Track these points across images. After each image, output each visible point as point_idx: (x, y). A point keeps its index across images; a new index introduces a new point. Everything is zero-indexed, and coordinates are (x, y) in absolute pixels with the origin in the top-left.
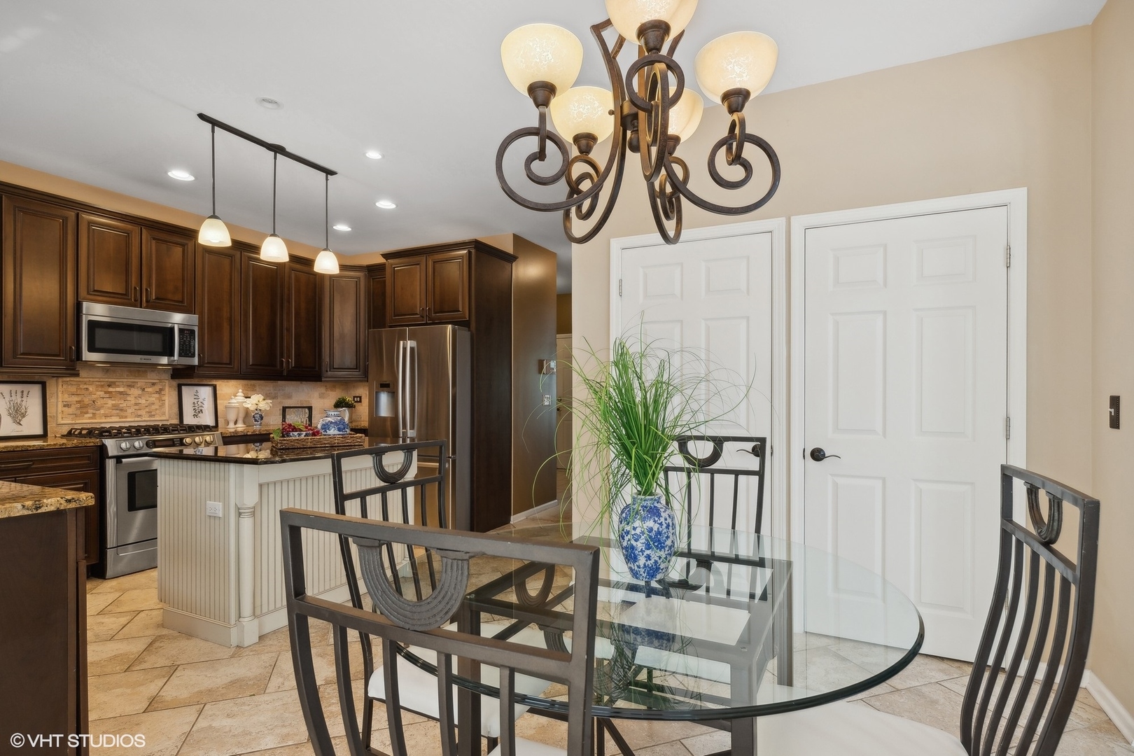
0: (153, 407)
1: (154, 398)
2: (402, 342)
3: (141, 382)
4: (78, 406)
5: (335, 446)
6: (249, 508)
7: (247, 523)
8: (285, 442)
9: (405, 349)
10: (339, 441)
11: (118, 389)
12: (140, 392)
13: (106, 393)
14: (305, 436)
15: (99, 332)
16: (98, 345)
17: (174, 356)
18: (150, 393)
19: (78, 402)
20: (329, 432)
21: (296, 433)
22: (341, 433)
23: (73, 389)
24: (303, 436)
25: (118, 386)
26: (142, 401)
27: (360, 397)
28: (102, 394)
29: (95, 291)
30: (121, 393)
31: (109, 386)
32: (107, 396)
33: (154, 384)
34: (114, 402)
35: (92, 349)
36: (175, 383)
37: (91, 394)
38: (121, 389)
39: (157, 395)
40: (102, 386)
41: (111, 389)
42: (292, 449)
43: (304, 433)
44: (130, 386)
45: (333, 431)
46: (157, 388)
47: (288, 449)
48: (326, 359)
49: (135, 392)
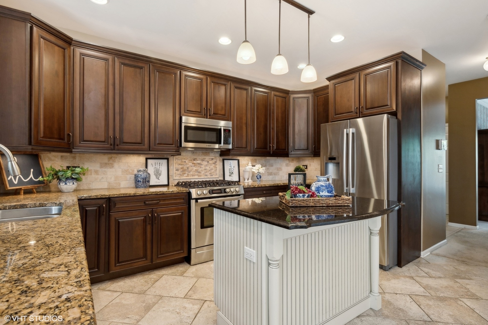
0: (213, 171)
1: (212, 166)
2: (345, 130)
3: (207, 158)
4: (182, 170)
5: (330, 206)
6: (277, 261)
7: (275, 273)
8: (294, 201)
9: (347, 134)
10: (333, 202)
11: (198, 162)
12: (207, 163)
13: (193, 163)
14: (307, 197)
15: (189, 132)
16: (189, 139)
17: (221, 144)
18: (211, 164)
19: (182, 168)
20: (321, 194)
21: (301, 195)
23: (179, 162)
24: (306, 197)
25: (198, 160)
26: (208, 168)
27: (307, 166)
28: (191, 164)
29: (188, 111)
30: (199, 164)
31: (194, 160)
32: (193, 165)
33: (212, 159)
34: (196, 168)
35: (186, 141)
36: (221, 158)
37: (186, 164)
38: (199, 162)
39: (214, 165)
40: (191, 160)
41: (195, 162)
42: (299, 207)
43: (307, 195)
44: (203, 160)
45: (325, 193)
46: (214, 161)
47: (297, 207)
48: (291, 144)
49: (205, 163)
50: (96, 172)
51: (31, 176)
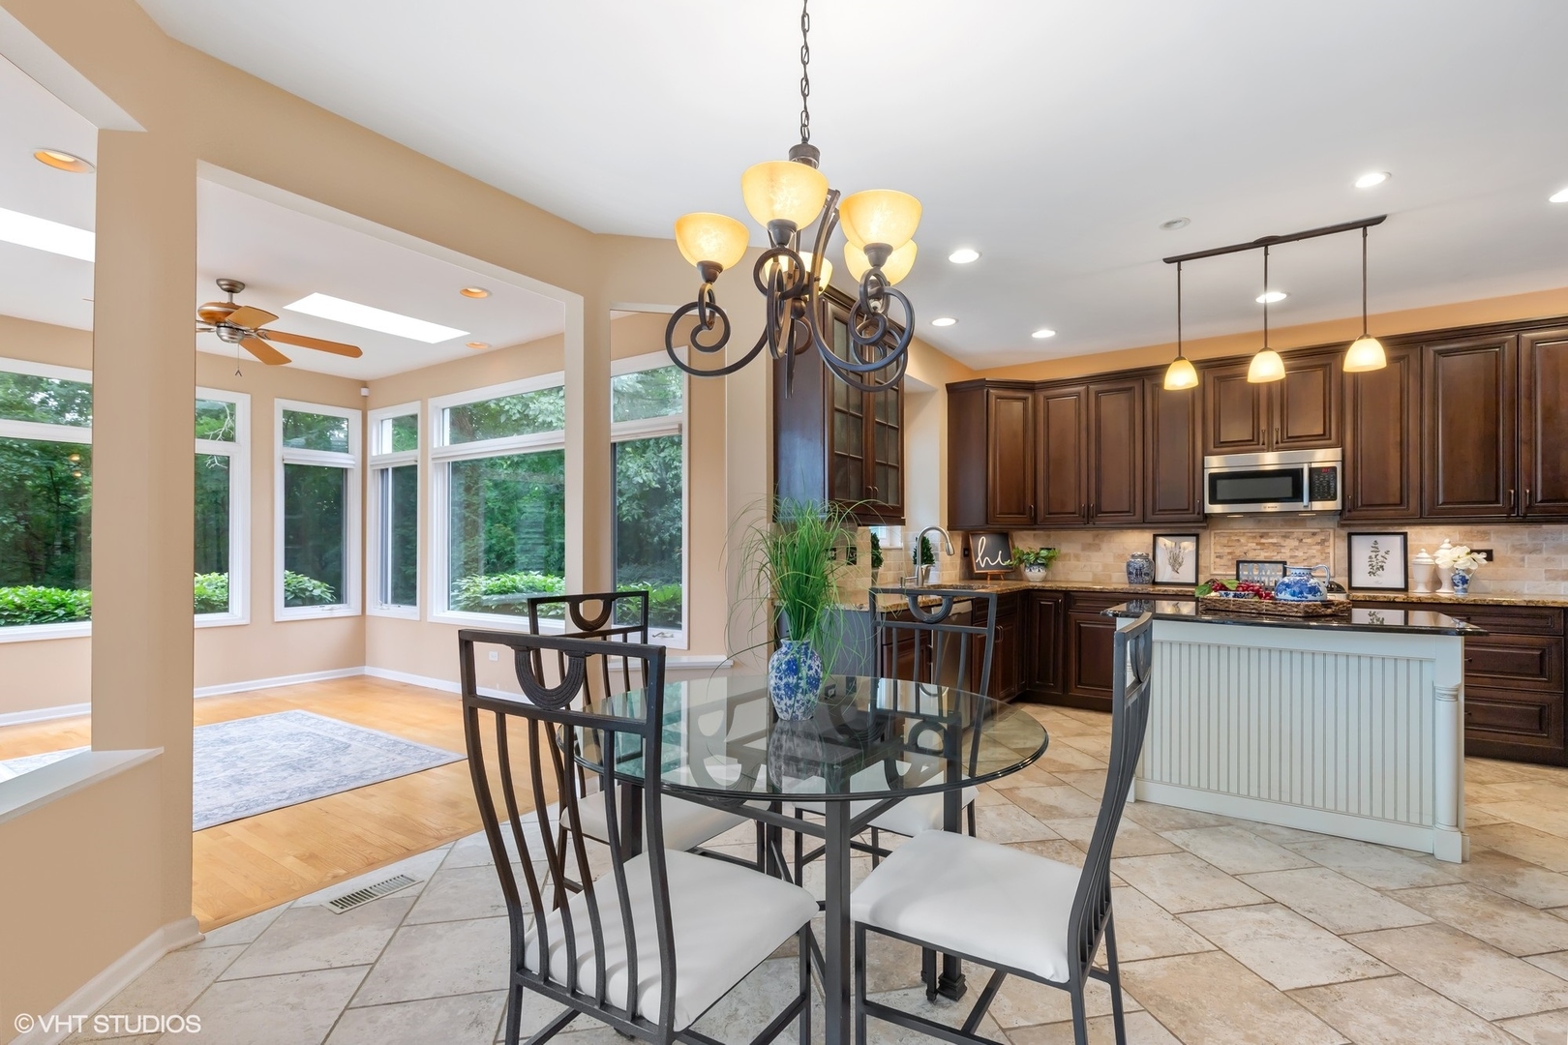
0: (1314, 561)
1: (1315, 550)
3: (1298, 532)
4: (1230, 557)
11: (1270, 541)
12: (1297, 543)
13: (1257, 544)
15: (1220, 484)
16: (1219, 497)
17: (1302, 501)
18: (1310, 545)
19: (1230, 553)
22: (1296, 598)
23: (1225, 541)
25: (1272, 537)
26: (1299, 553)
28: (1253, 545)
30: (1274, 544)
31: (1261, 537)
32: (1259, 547)
33: (1314, 534)
34: (1266, 554)
35: (1214, 500)
36: (1344, 532)
37: (1242, 545)
38: (1274, 540)
39: (1319, 547)
40: (1255, 537)
41: (1263, 541)
44: (1285, 537)
46: (1318, 539)
49: (1292, 543)
50: (1077, 557)
51: (999, 559)
